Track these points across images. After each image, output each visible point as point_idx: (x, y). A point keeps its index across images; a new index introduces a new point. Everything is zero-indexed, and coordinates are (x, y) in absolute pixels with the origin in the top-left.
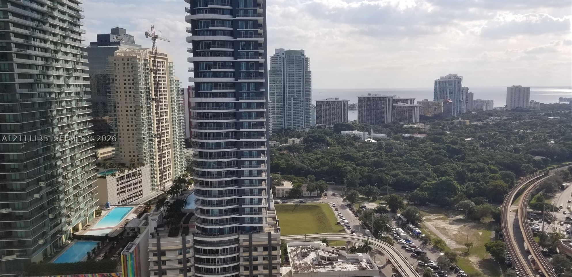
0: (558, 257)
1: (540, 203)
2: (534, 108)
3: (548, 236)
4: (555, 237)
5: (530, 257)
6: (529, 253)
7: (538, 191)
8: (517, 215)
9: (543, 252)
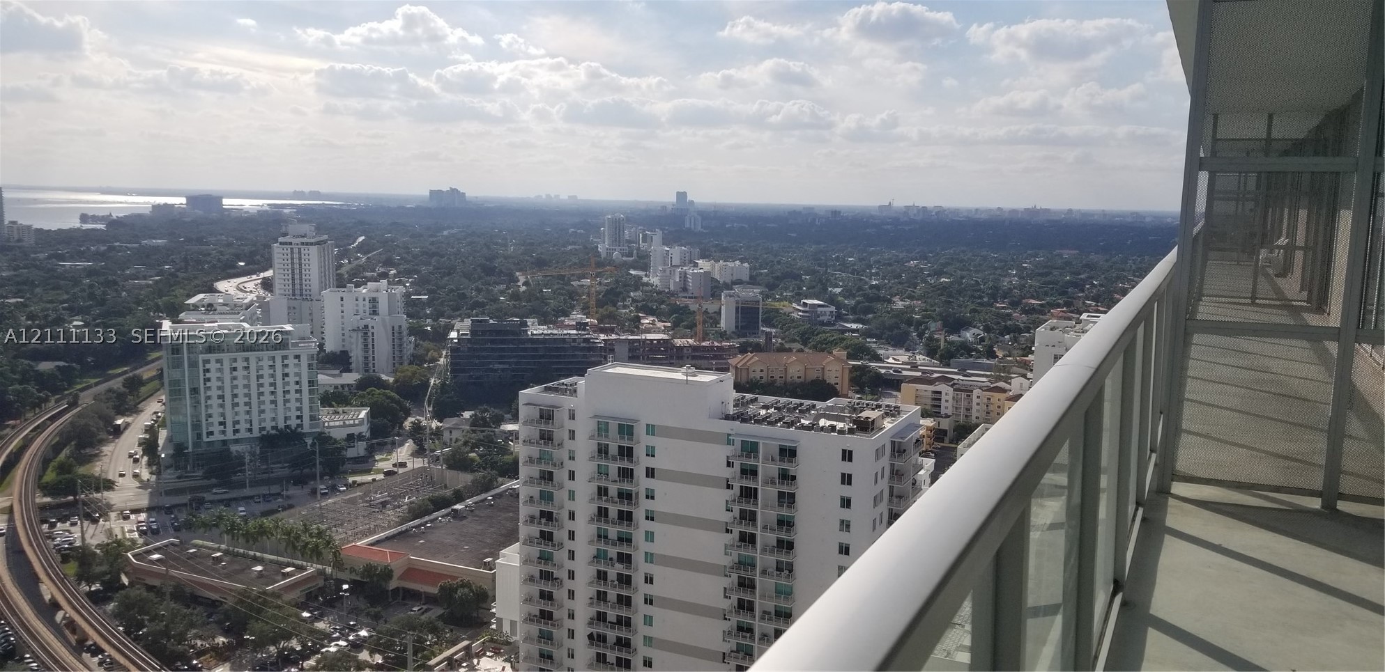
0: (127, 597)
1: (67, 476)
2: (19, 240)
3: (98, 551)
4: (115, 549)
5: (59, 616)
6: (55, 606)
7: (57, 448)
8: (11, 520)
9: (90, 595)
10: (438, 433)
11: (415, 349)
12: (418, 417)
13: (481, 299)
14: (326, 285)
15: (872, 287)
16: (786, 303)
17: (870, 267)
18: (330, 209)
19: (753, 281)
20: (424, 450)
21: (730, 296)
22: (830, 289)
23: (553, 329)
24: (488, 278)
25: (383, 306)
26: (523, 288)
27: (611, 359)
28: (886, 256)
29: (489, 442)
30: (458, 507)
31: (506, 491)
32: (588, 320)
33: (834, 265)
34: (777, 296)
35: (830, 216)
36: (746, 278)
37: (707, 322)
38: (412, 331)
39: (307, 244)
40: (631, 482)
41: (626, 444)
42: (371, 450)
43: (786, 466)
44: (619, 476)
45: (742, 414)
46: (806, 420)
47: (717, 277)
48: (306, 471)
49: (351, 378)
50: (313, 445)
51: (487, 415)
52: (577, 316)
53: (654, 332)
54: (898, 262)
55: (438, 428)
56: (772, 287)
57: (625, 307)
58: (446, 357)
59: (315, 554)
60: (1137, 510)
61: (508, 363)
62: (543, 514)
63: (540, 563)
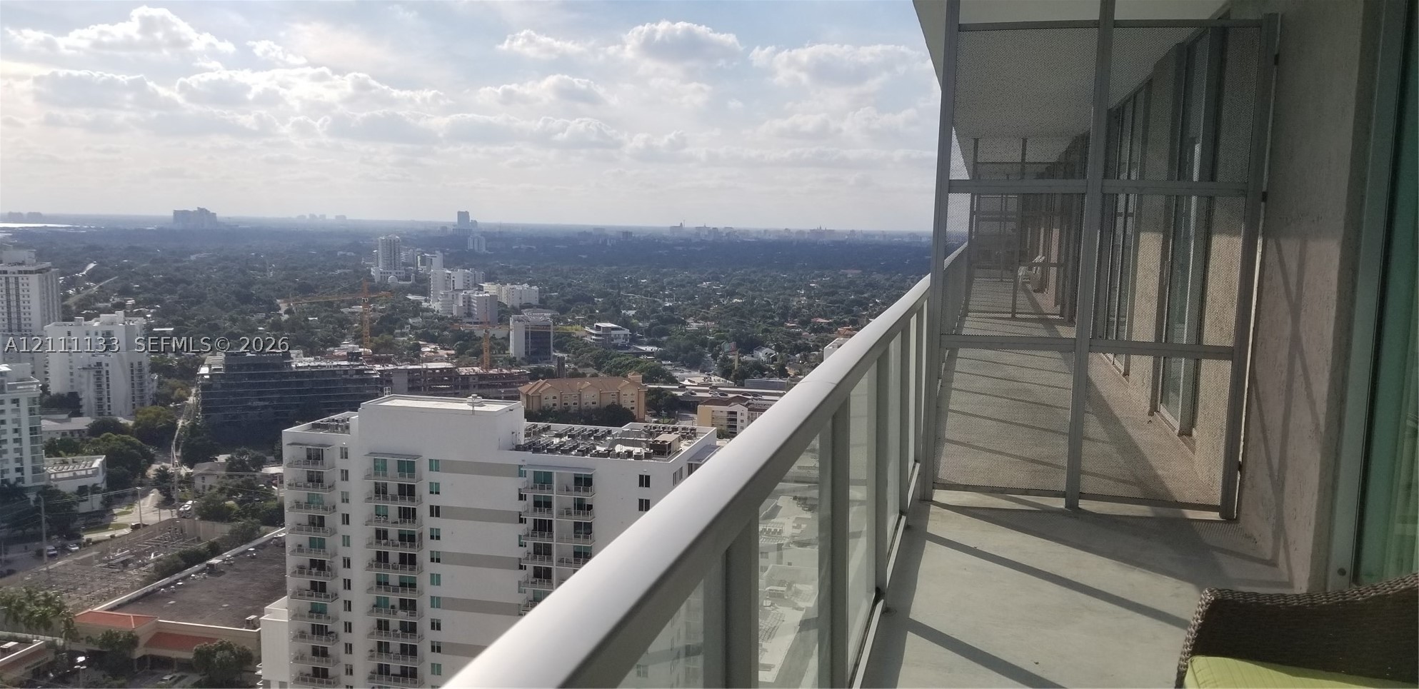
10: (188, 480)
11: (158, 387)
12: (164, 464)
13: (236, 329)
14: (49, 318)
15: (666, 309)
16: (579, 327)
17: (663, 289)
18: (55, 232)
19: (543, 304)
20: (173, 500)
21: (519, 321)
22: (623, 312)
23: (321, 360)
24: (244, 307)
26: (286, 317)
27: (387, 392)
28: (679, 277)
29: (249, 489)
30: (215, 561)
31: (271, 540)
32: (361, 350)
33: (627, 287)
34: (569, 320)
35: (622, 237)
36: (535, 301)
37: (494, 348)
38: (155, 368)
39: (26, 272)
40: (414, 522)
41: (407, 481)
42: (109, 504)
43: (581, 495)
44: (400, 517)
45: (534, 444)
46: (600, 446)
47: (504, 301)
48: (30, 530)
49: (81, 423)
50: (37, 501)
51: (246, 458)
52: (348, 345)
53: (437, 361)
54: (691, 283)
55: (188, 474)
56: (563, 310)
57: (403, 335)
58: (196, 395)
59: (43, 624)
60: (900, 518)
61: (268, 399)
62: (313, 563)
63: (312, 617)
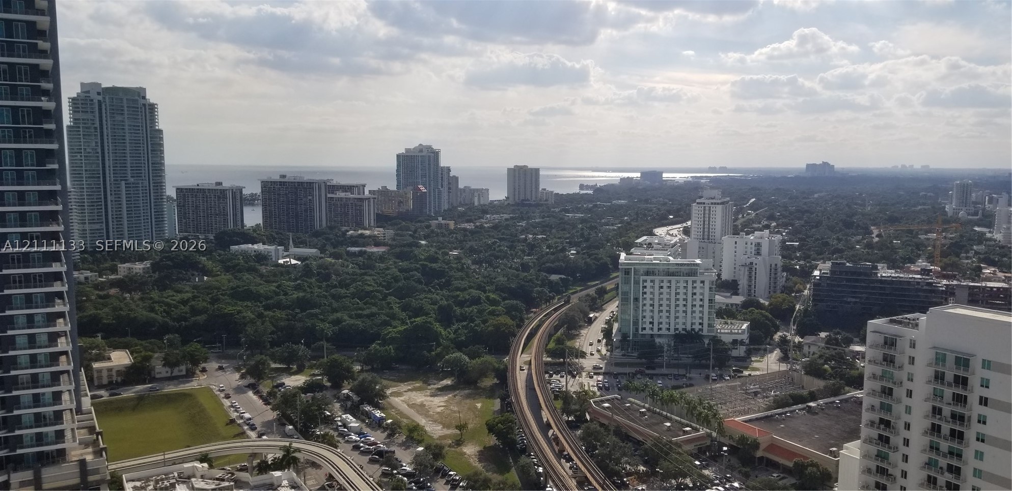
0: (588, 428)
1: (560, 346)
2: (546, 200)
3: (574, 396)
4: (584, 396)
5: (550, 433)
6: (549, 426)
7: (557, 328)
8: (530, 369)
9: (568, 422)
10: (799, 346)
11: (786, 282)
12: (785, 333)
13: (840, 246)
14: (725, 232)
18: (732, 178)
20: (789, 358)
23: (900, 273)
24: (848, 231)
25: (765, 249)
26: (877, 239)
27: (952, 302)
29: (840, 358)
30: (812, 404)
31: (852, 398)
32: (932, 267)
38: (785, 268)
39: (715, 204)
40: (965, 406)
41: (961, 373)
42: (749, 353)
44: (953, 400)
48: (704, 362)
49: (738, 300)
50: (709, 344)
51: (839, 337)
52: (922, 263)
53: (995, 281)
55: (799, 342)
57: (967, 258)
58: (810, 289)
59: (705, 421)
61: (859, 297)
62: (882, 421)
63: (877, 460)
